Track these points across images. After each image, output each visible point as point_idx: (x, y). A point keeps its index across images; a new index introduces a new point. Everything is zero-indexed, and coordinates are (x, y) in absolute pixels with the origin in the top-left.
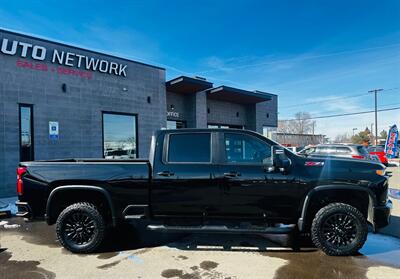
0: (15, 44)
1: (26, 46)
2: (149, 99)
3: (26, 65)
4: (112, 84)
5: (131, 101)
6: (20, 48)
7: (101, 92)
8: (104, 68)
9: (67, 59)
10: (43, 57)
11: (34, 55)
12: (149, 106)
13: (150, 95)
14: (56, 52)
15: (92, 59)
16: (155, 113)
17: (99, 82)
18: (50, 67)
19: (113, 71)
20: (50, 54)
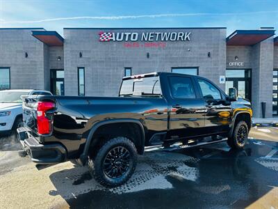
0: (123, 34)
1: (127, 34)
2: (209, 55)
3: (128, 45)
4: (180, 48)
5: (194, 58)
6: (125, 35)
7: (171, 55)
8: (173, 38)
9: (150, 36)
10: (136, 39)
11: (132, 39)
12: (209, 59)
13: (211, 51)
14: (143, 34)
15: (166, 33)
16: (215, 65)
17: (170, 48)
18: (140, 44)
19: (180, 38)
20: (140, 36)
